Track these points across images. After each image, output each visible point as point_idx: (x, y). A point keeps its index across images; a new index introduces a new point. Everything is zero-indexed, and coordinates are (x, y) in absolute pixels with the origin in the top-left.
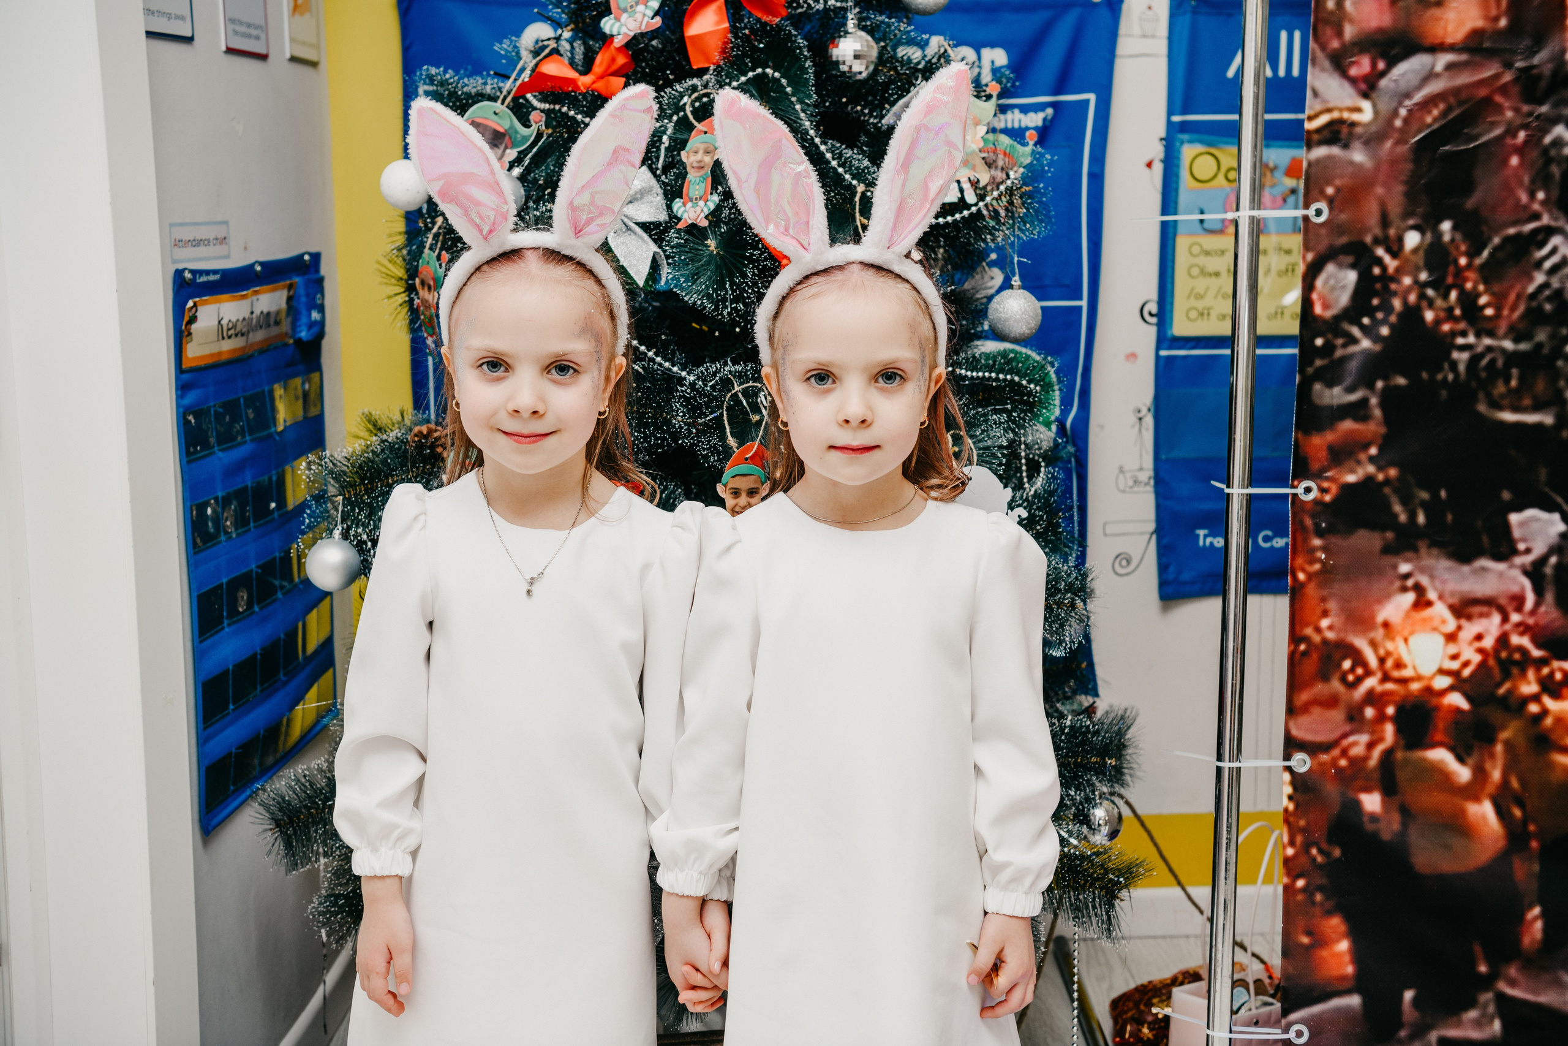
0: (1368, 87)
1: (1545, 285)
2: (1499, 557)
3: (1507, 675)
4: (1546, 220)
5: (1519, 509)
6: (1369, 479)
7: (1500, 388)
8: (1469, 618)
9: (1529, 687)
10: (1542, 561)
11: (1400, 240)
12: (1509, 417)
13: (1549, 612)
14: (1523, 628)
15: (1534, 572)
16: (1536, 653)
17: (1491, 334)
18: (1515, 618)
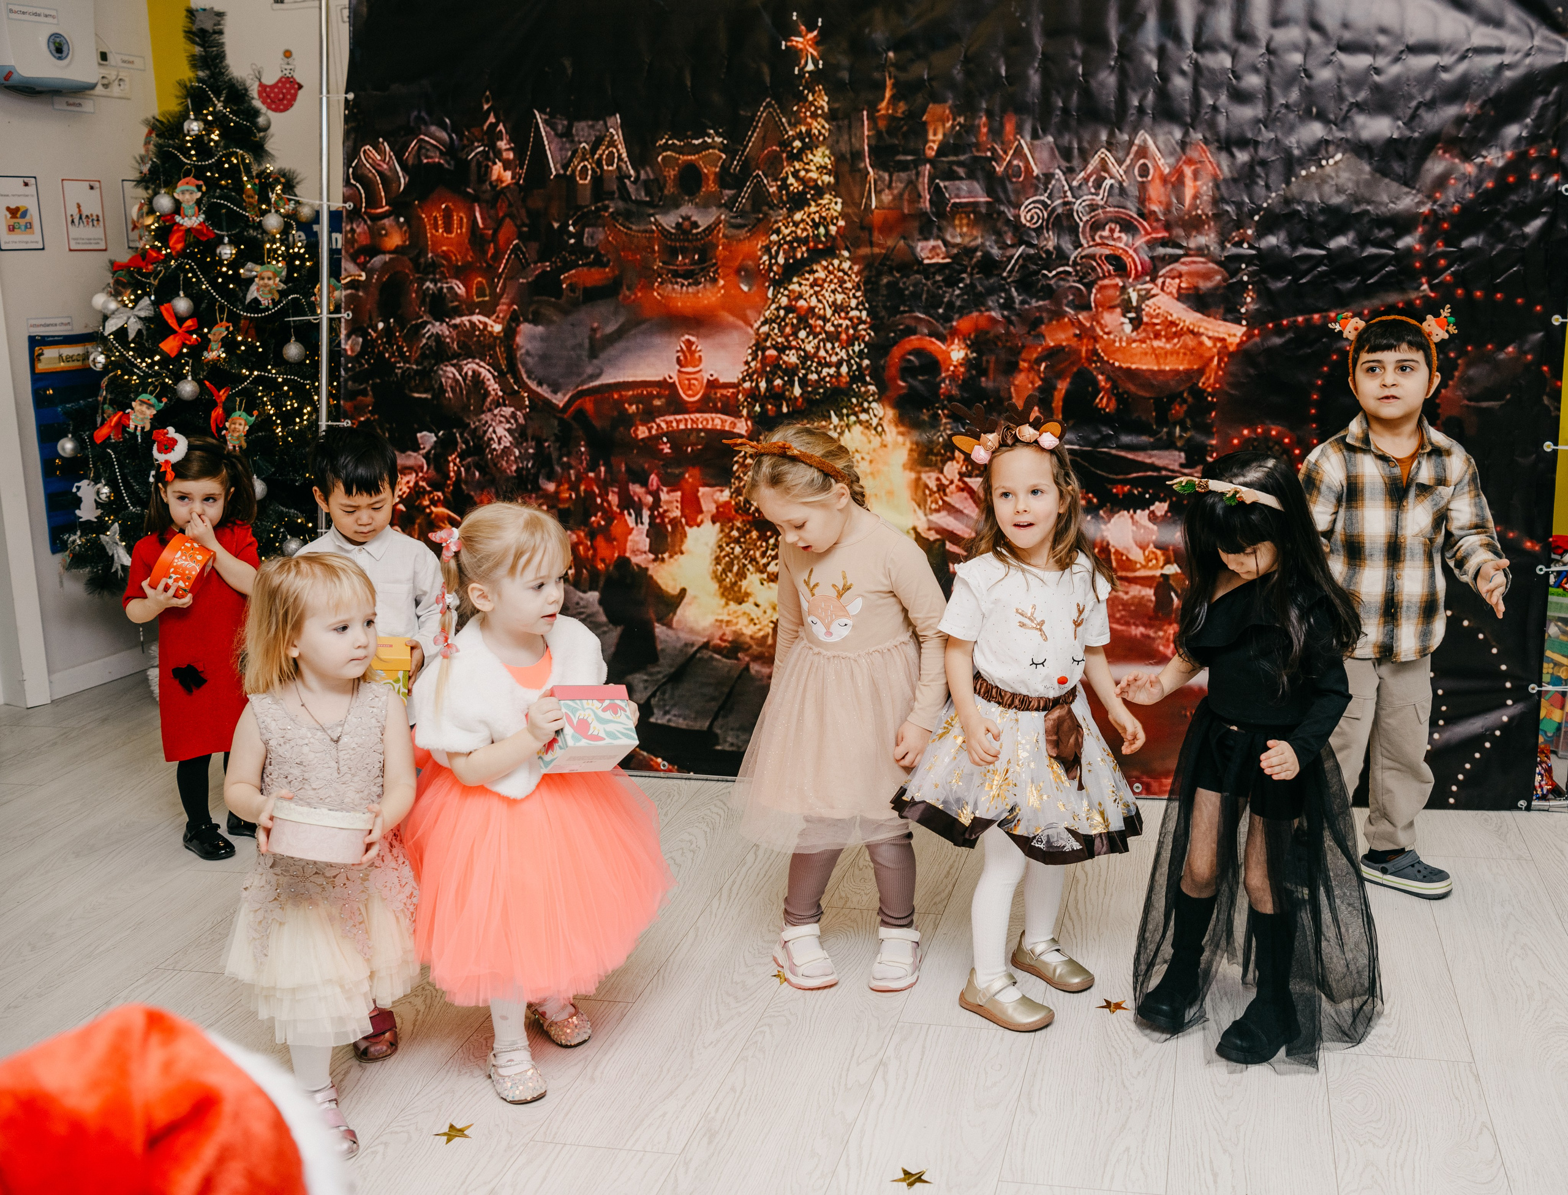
0: (363, 267)
1: (426, 344)
2: (415, 451)
3: (418, 498)
4: (425, 318)
5: (421, 431)
6: (368, 419)
7: (413, 384)
8: (405, 475)
9: (426, 503)
10: (429, 452)
11: (377, 326)
12: (416, 395)
13: (432, 472)
14: (423, 479)
15: (426, 456)
16: (428, 489)
17: (409, 363)
18: (421, 475)
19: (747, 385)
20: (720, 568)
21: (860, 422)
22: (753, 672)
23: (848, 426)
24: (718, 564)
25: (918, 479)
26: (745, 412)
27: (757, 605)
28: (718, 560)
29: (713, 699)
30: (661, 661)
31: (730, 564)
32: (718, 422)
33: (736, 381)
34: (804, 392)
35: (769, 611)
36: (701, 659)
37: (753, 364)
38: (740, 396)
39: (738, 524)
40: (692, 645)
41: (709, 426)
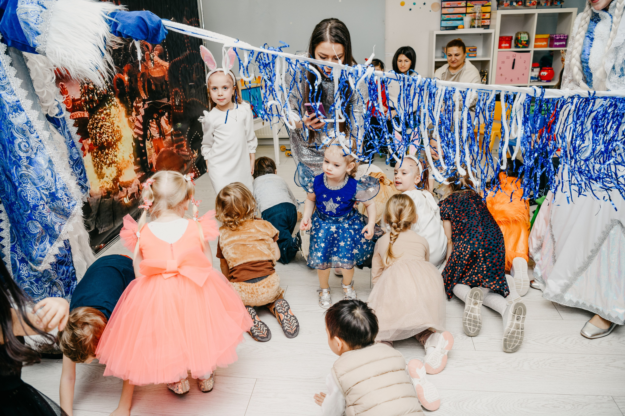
19: (83, 98)
20: (96, 168)
21: (112, 105)
22: (115, 200)
23: (110, 107)
24: (95, 167)
25: (129, 120)
26: (85, 109)
27: (107, 177)
28: (94, 165)
29: (110, 215)
30: (93, 210)
31: (98, 165)
32: (79, 114)
33: (79, 98)
34: (98, 98)
35: (110, 177)
36: (102, 203)
37: (82, 90)
38: (82, 103)
39: (95, 150)
40: (99, 199)
41: (77, 117)
